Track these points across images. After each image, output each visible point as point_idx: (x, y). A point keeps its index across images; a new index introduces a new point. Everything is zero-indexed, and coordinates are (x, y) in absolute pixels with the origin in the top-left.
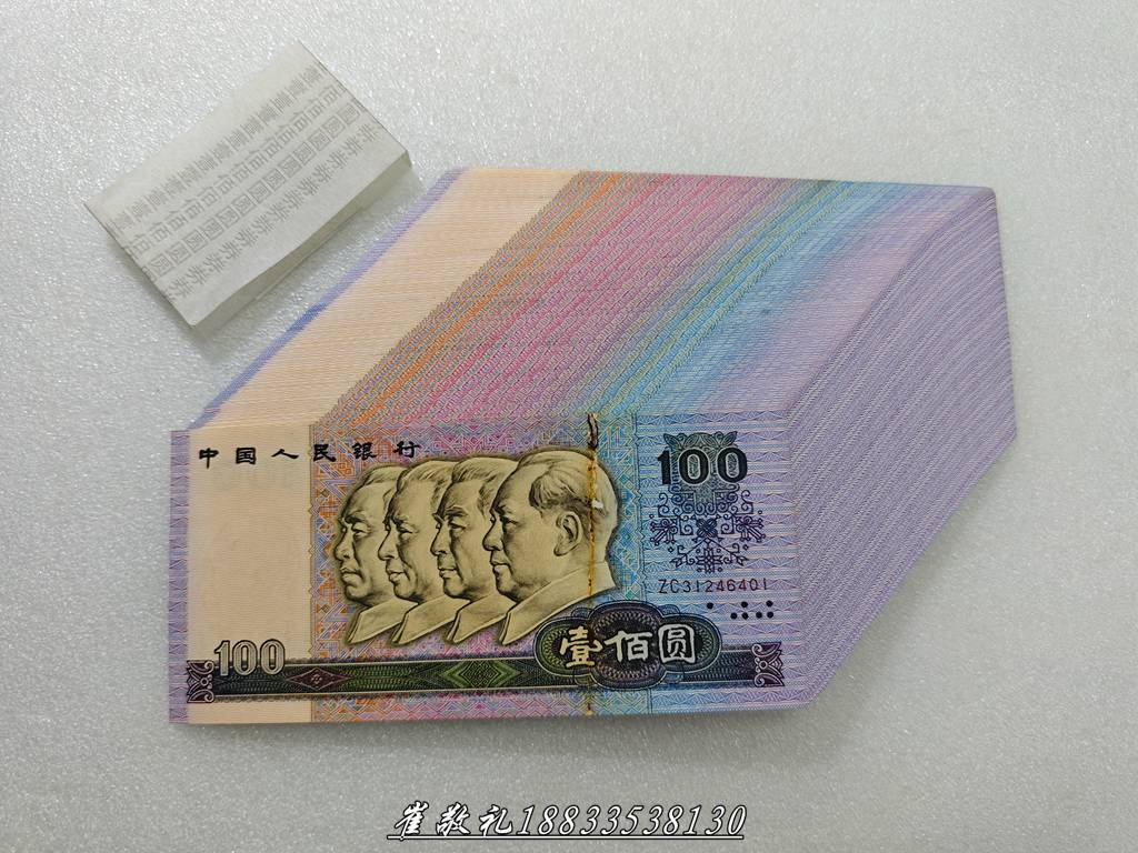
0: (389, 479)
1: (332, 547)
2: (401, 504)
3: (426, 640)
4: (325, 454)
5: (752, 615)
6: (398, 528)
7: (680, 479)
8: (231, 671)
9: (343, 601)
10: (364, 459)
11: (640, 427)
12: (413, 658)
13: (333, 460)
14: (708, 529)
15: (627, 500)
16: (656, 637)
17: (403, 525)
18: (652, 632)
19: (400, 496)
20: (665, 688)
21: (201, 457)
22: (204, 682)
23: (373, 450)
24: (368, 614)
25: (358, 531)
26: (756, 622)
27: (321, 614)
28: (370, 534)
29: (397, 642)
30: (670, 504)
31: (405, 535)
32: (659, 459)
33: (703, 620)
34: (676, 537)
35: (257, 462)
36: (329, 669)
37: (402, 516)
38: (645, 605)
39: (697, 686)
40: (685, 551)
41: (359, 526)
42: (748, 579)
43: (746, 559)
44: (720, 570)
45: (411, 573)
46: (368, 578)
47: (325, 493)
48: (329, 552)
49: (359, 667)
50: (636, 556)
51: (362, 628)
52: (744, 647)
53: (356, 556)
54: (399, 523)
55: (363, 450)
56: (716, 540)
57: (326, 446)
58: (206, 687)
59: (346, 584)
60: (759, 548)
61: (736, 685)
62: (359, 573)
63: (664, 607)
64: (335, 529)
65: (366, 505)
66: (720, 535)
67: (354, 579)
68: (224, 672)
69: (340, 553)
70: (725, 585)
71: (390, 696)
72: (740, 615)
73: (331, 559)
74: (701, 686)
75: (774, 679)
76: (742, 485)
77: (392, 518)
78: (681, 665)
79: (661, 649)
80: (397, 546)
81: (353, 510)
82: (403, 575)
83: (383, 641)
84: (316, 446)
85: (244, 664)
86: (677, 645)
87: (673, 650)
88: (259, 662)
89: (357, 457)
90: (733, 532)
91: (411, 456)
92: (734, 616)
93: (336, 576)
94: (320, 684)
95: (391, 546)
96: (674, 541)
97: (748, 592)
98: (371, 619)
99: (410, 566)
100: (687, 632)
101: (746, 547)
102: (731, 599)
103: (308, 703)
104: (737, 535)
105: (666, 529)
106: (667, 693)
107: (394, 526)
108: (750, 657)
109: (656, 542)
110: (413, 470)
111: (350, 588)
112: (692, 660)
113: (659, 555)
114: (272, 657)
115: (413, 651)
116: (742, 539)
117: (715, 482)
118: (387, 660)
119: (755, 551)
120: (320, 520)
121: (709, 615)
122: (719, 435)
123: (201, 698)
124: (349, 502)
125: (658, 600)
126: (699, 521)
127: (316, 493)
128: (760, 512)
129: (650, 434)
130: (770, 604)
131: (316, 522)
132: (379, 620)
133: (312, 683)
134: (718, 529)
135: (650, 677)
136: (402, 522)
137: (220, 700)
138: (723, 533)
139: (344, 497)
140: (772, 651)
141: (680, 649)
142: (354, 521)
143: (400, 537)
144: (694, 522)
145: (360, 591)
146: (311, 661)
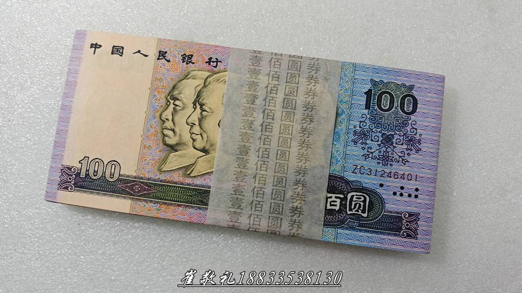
0: (200, 78)
1: (159, 113)
2: (204, 94)
3: (207, 176)
4: (164, 57)
5: (405, 195)
6: (201, 107)
7: (376, 107)
8: (87, 175)
9: (161, 144)
10: (187, 64)
11: (357, 72)
12: (197, 186)
13: (169, 61)
14: (388, 140)
15: (342, 114)
16: (346, 198)
17: (204, 107)
18: (344, 195)
19: (204, 89)
20: (347, 229)
21: (91, 47)
22: (70, 179)
23: (193, 59)
24: (175, 155)
25: (176, 105)
26: (408, 199)
27: (146, 151)
28: (183, 109)
29: (189, 174)
30: (367, 121)
31: (204, 113)
32: (365, 93)
33: (376, 193)
34: (368, 142)
35: (123, 55)
36: (146, 184)
37: (204, 102)
38: (342, 178)
39: (366, 231)
40: (372, 151)
41: (177, 103)
42: (407, 173)
43: (408, 162)
44: (391, 165)
45: (205, 135)
46: (178, 135)
47: (161, 80)
48: (158, 115)
49: (164, 185)
50: (341, 149)
51: (169, 163)
52: (398, 213)
53: (173, 120)
54: (202, 105)
55: (187, 59)
56: (392, 147)
57: (166, 52)
58: (70, 182)
59: (164, 135)
60: (416, 156)
61: (389, 234)
62: (173, 131)
63: (353, 181)
64: (163, 102)
65: (183, 91)
66: (394, 145)
67: (170, 133)
68: (83, 175)
69: (163, 117)
70: (393, 174)
71: (179, 206)
72: (398, 193)
73: (158, 119)
74: (368, 231)
75: (412, 234)
76: (413, 117)
77: (198, 102)
78: (358, 218)
79: (348, 206)
80: (199, 118)
81: (176, 93)
82: (200, 136)
83: (181, 172)
84: (160, 52)
85: (96, 172)
86: (358, 205)
87: (355, 208)
88: (104, 173)
89: (183, 62)
90: (402, 144)
91: (216, 67)
92: (395, 194)
93: (159, 130)
94: (139, 192)
95: (195, 118)
96: (366, 144)
97: (405, 181)
98: (176, 158)
99: (204, 131)
100: (365, 198)
101: (409, 154)
102: (395, 184)
103: (130, 201)
104: (405, 146)
105: (362, 136)
106: (347, 232)
107: (198, 107)
108: (401, 219)
109: (355, 142)
110: (215, 76)
111: (166, 138)
112: (365, 215)
113: (356, 151)
114: (113, 171)
115: (198, 182)
116: (407, 149)
117: (397, 113)
118: (182, 184)
119: (414, 158)
120: (155, 96)
121: (380, 190)
122: (404, 85)
123: (66, 188)
124: (174, 87)
125: (351, 177)
126: (383, 134)
127: (155, 79)
128: (421, 135)
129: (362, 77)
130: (417, 190)
131: (152, 96)
132: (181, 159)
133: (134, 190)
134: (394, 141)
135: (338, 221)
136: (204, 105)
137: (78, 191)
138: (396, 144)
139: (172, 85)
140: (413, 218)
141: (359, 208)
142: (175, 99)
143: (201, 113)
144: (381, 134)
145: (172, 141)
146: (135, 178)
